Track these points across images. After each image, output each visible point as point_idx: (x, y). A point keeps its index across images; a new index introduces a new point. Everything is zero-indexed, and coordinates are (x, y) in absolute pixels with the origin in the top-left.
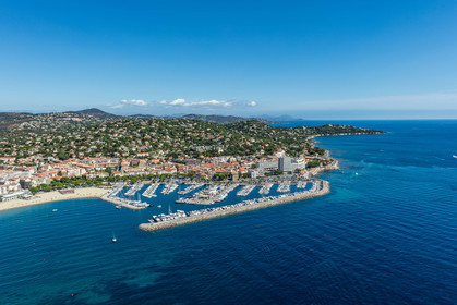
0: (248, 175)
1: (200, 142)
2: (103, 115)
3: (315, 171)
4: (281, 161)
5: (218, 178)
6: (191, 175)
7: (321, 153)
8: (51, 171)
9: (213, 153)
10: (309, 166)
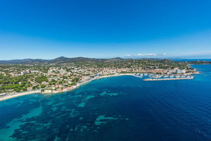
0: (166, 73)
1: (150, 65)
2: (121, 59)
3: (189, 74)
4: (176, 70)
5: (157, 73)
6: (150, 73)
7: (192, 69)
8: (119, 70)
9: (155, 68)
10: (186, 72)
